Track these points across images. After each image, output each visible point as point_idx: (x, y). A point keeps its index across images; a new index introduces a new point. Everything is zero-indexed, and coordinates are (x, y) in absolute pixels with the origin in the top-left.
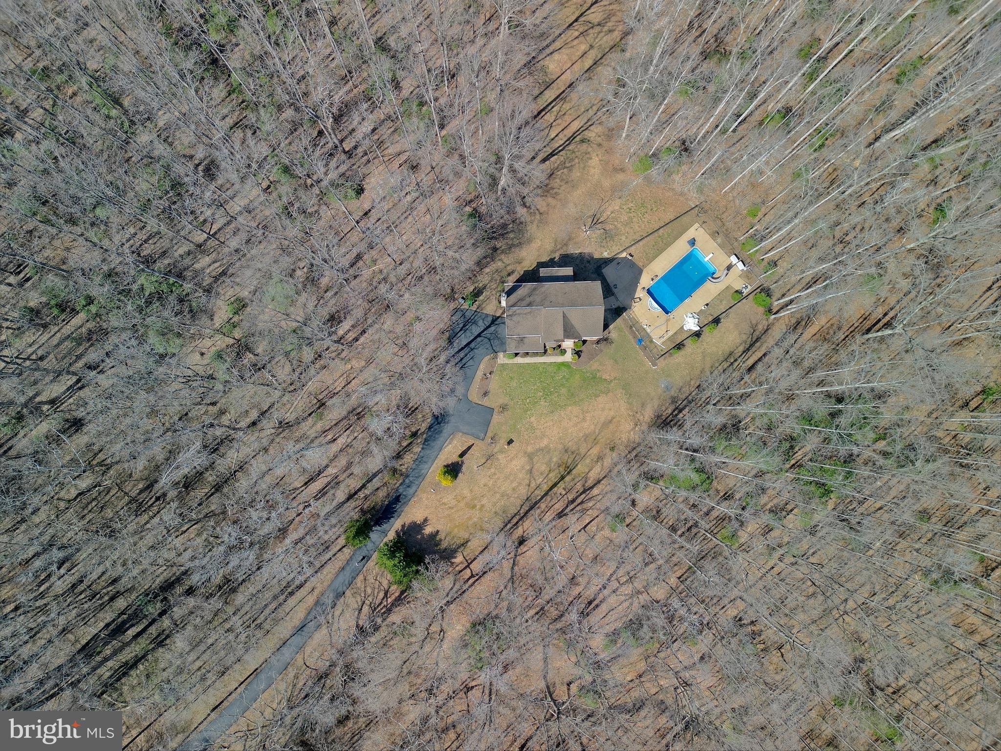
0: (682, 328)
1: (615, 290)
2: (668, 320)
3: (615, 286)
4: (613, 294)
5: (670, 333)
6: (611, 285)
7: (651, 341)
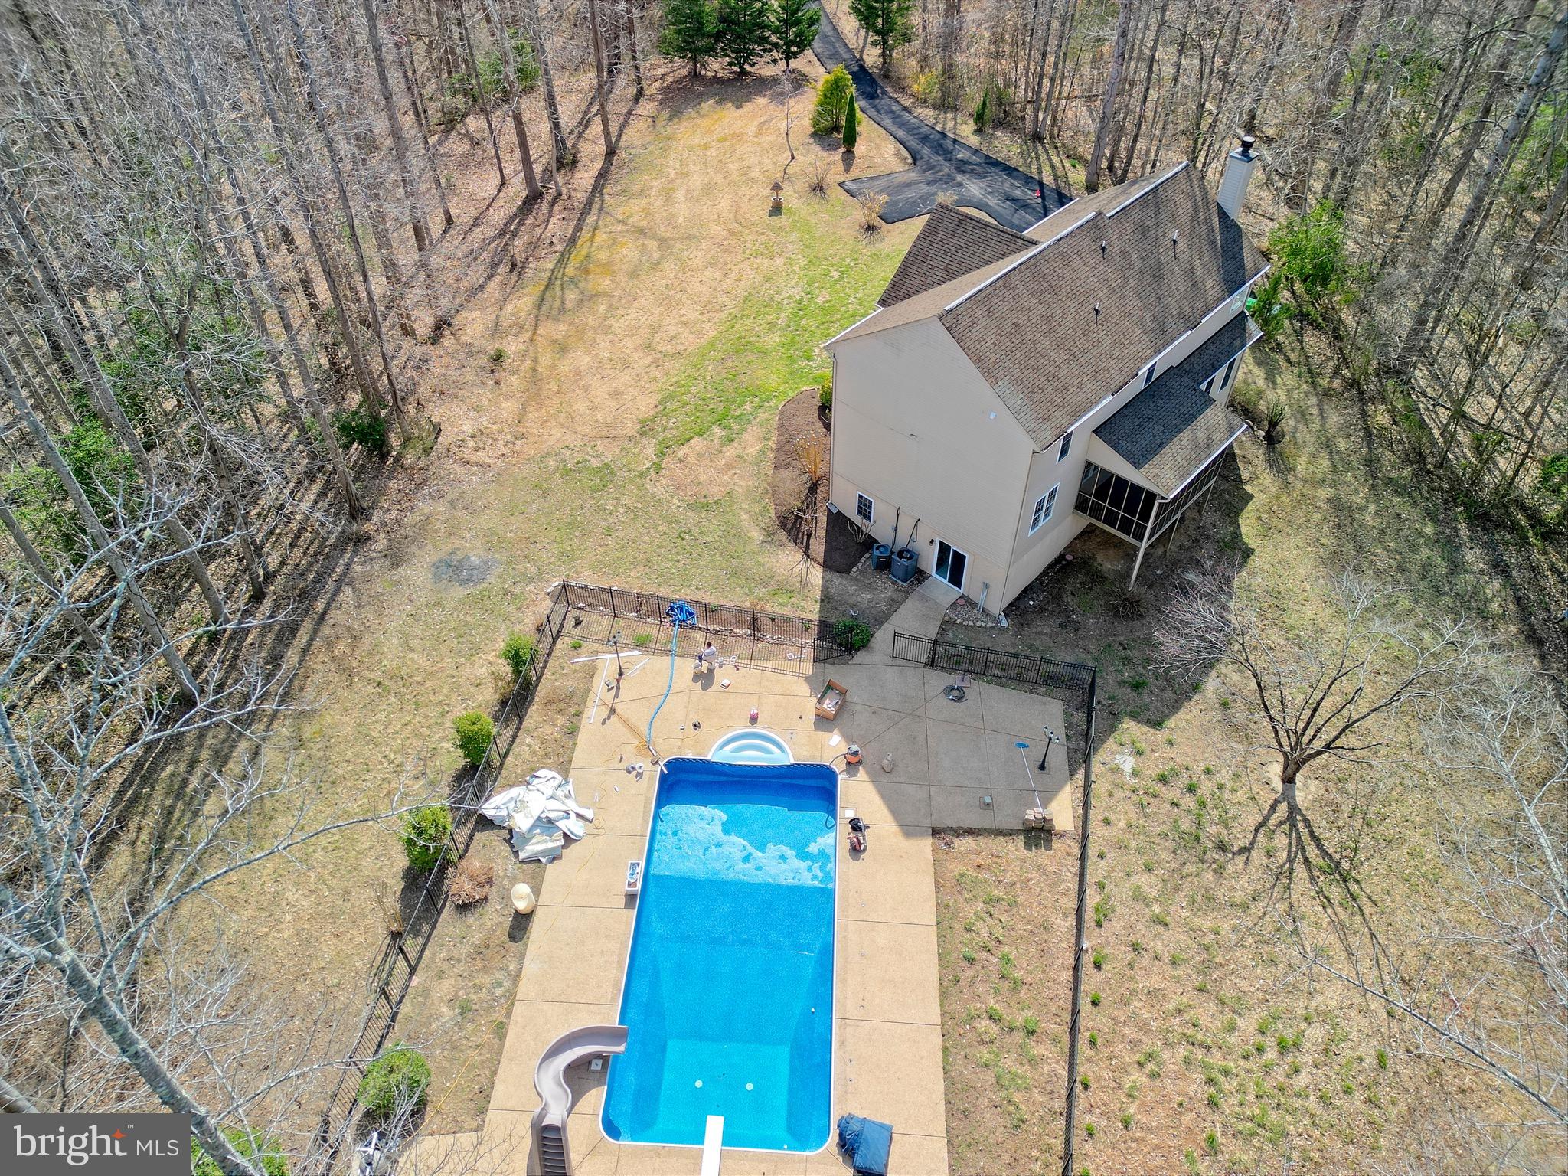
0: (564, 768)
1: (939, 680)
2: (647, 746)
3: (958, 695)
4: (931, 663)
5: (593, 714)
6: (976, 689)
7: (642, 644)
